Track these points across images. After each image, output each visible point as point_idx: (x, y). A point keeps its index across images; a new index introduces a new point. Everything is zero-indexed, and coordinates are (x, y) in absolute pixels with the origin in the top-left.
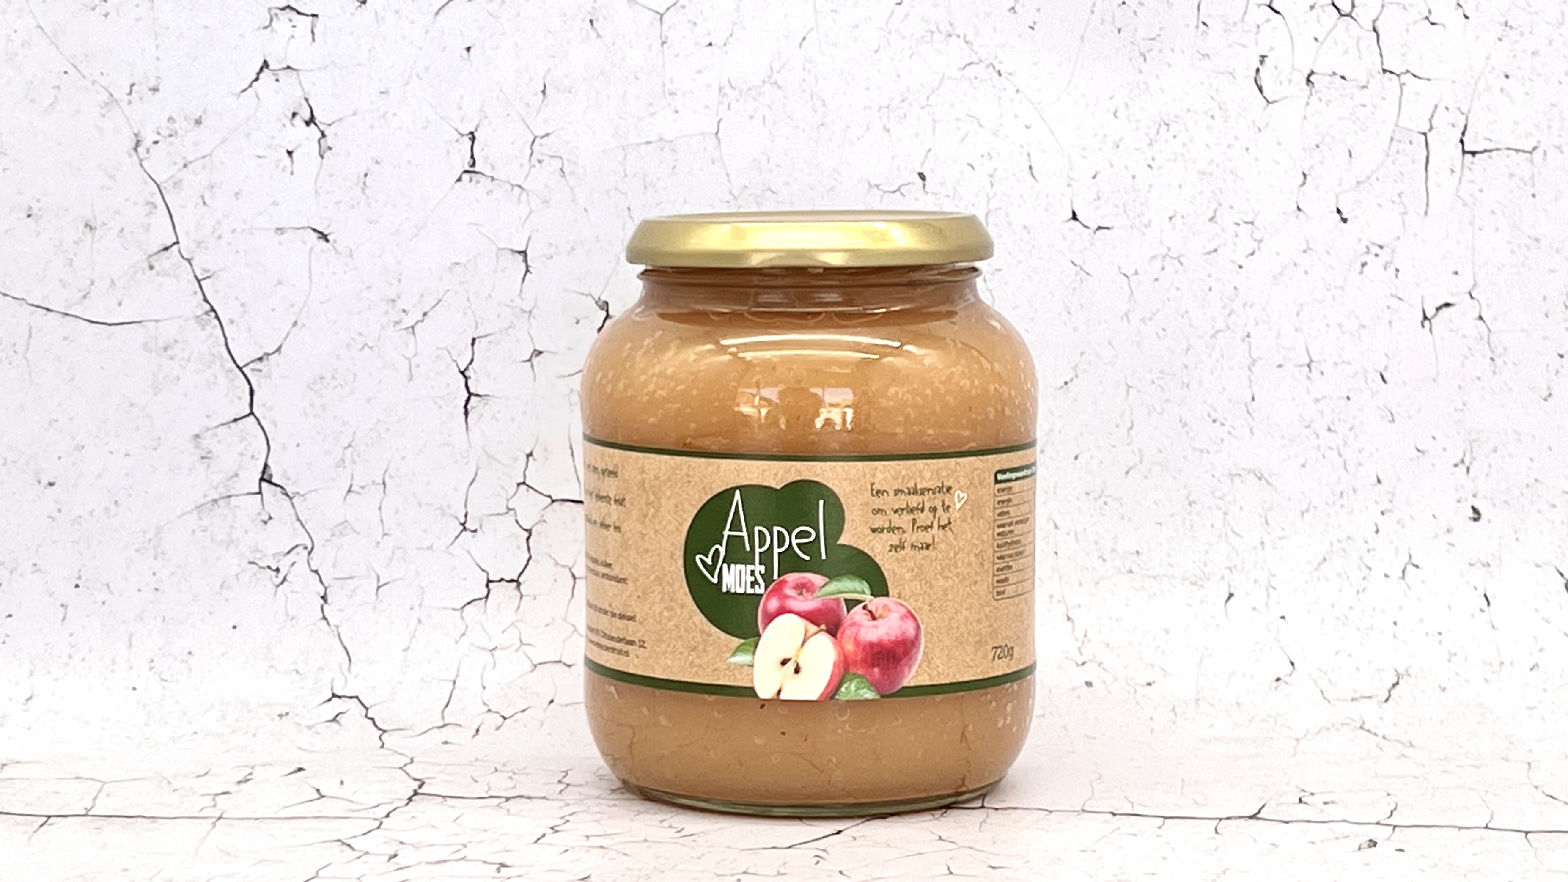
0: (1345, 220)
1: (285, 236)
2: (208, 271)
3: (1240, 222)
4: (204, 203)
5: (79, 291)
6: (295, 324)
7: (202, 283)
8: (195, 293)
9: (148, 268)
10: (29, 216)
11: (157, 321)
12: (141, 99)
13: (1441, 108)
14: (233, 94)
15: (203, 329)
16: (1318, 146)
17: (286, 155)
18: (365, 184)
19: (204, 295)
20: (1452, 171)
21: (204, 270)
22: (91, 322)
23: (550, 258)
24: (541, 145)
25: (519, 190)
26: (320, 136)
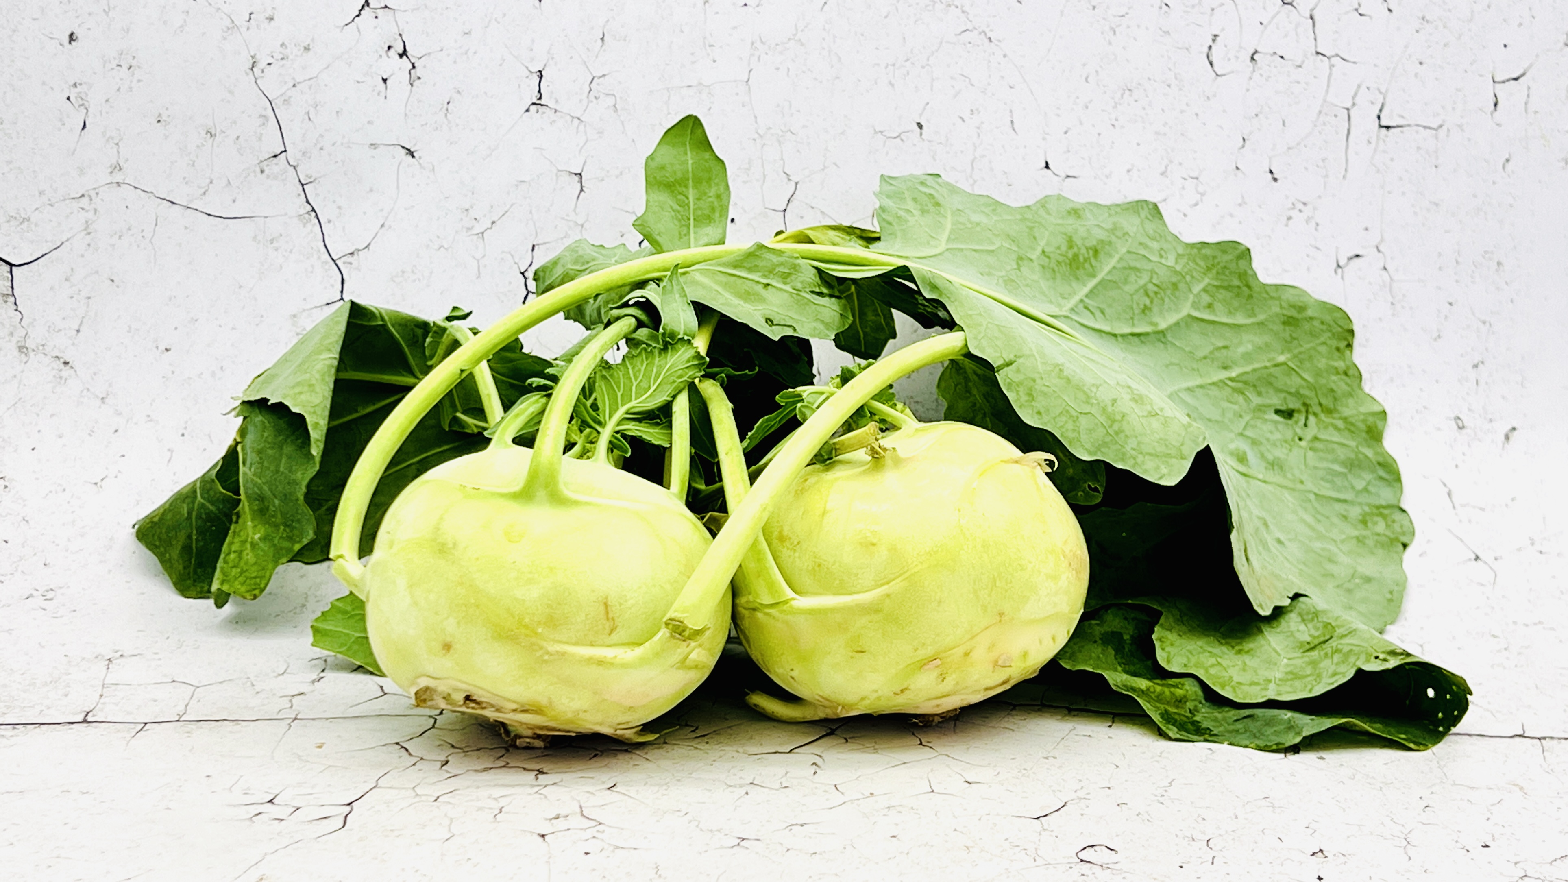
0: (1275, 180)
1: (377, 150)
2: (310, 177)
3: (1186, 177)
4: (310, 119)
5: (199, 187)
6: (383, 226)
7: (305, 187)
8: (299, 195)
9: (259, 171)
10: (159, 121)
11: (266, 217)
12: (258, 26)
13: (1364, 88)
14: (338, 27)
15: (304, 226)
16: (1257, 115)
17: (382, 82)
18: (447, 110)
19: (306, 197)
20: (1369, 142)
21: (307, 176)
22: (209, 215)
23: (602, 180)
24: (598, 84)
25: (578, 121)
26: (410, 66)
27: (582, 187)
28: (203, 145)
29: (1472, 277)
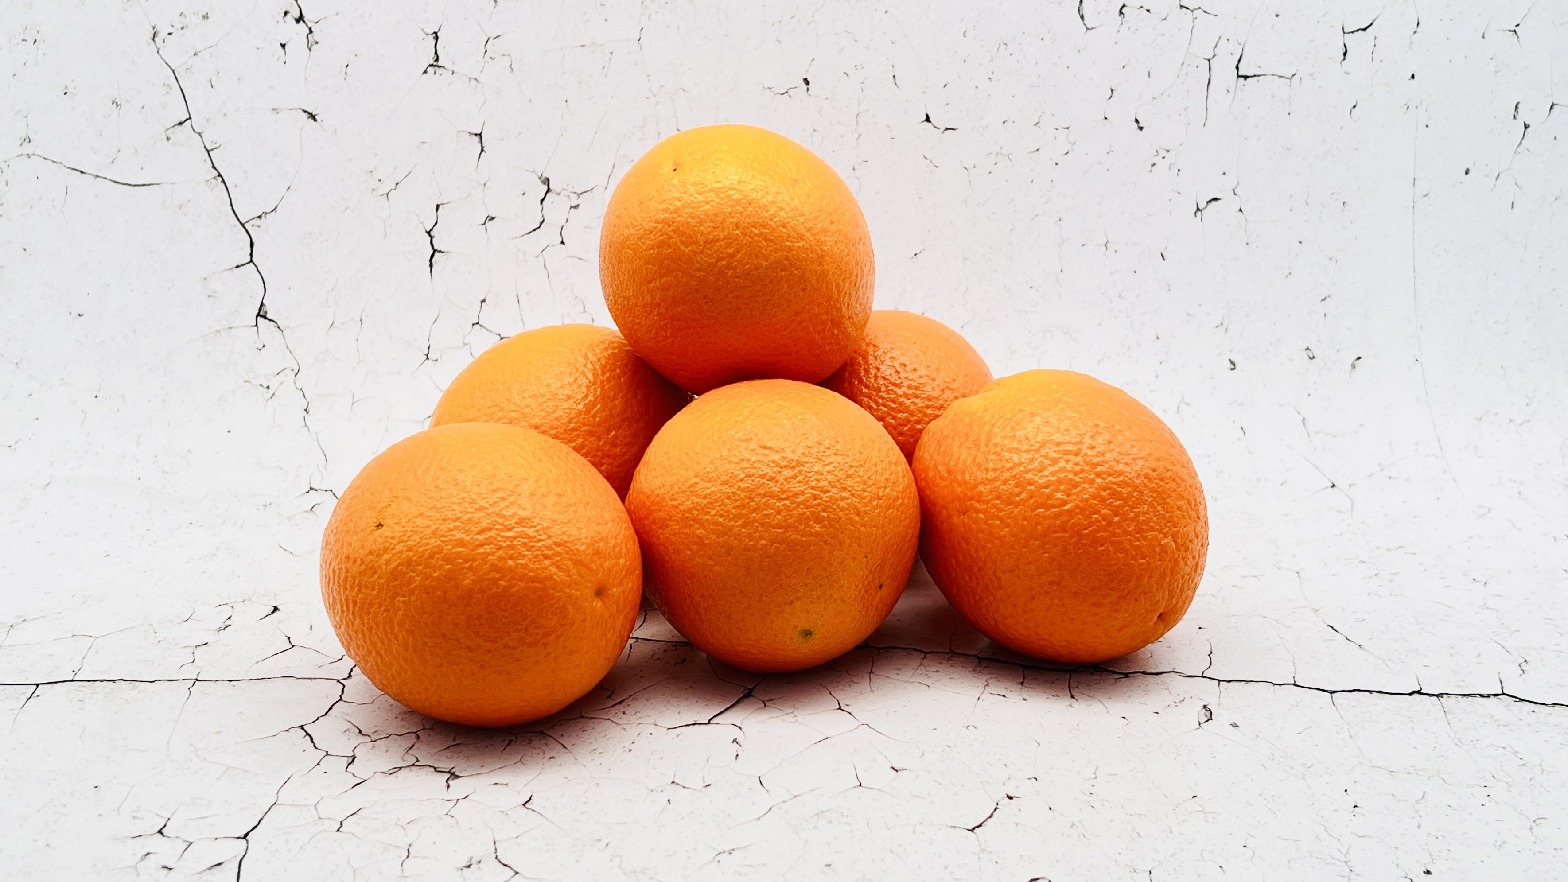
0: (1141, 128)
1: (279, 114)
2: (216, 143)
3: (1059, 127)
4: (212, 87)
5: (108, 157)
6: (288, 188)
7: (210, 152)
8: (205, 161)
9: (166, 139)
10: (65, 94)
11: (173, 183)
13: (1224, 40)
15: (212, 191)
16: (1124, 67)
17: (280, 47)
18: (346, 73)
19: (212, 163)
20: (1228, 91)
21: (212, 142)
22: (118, 183)
23: (502, 140)
24: (493, 45)
25: (476, 82)
26: (308, 31)
27: (482, 147)
28: (109, 115)
29: (1320, 217)
